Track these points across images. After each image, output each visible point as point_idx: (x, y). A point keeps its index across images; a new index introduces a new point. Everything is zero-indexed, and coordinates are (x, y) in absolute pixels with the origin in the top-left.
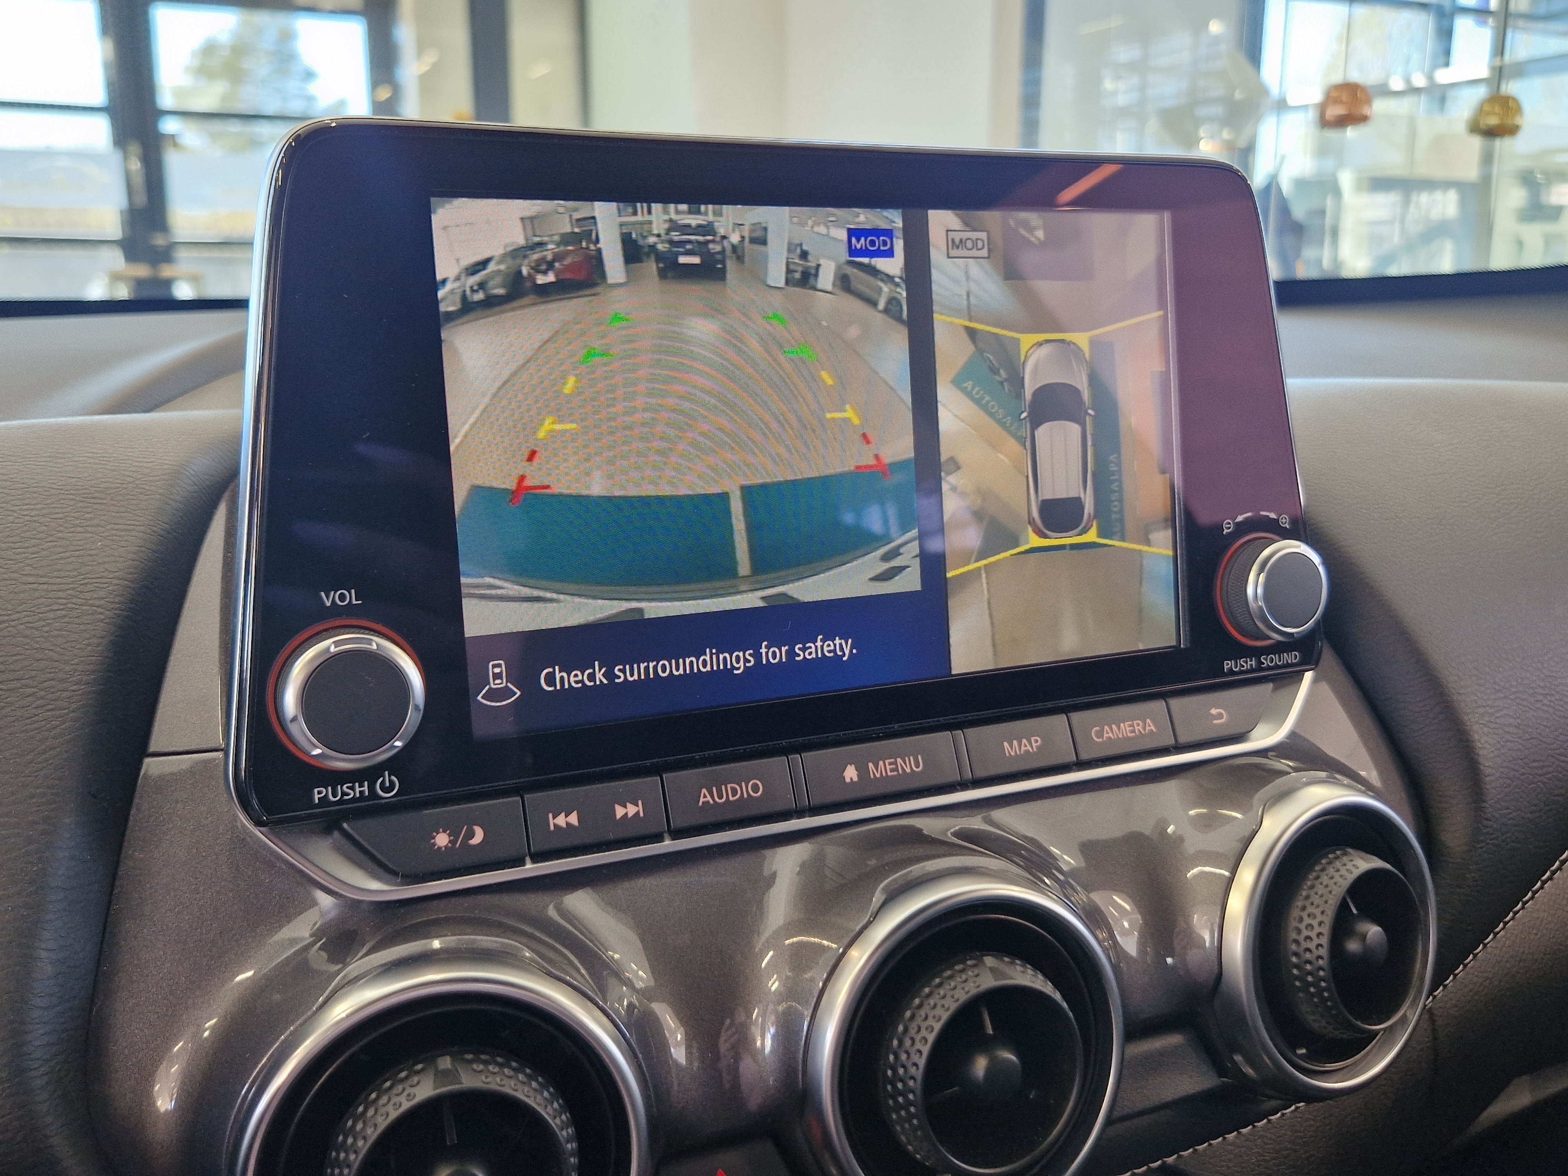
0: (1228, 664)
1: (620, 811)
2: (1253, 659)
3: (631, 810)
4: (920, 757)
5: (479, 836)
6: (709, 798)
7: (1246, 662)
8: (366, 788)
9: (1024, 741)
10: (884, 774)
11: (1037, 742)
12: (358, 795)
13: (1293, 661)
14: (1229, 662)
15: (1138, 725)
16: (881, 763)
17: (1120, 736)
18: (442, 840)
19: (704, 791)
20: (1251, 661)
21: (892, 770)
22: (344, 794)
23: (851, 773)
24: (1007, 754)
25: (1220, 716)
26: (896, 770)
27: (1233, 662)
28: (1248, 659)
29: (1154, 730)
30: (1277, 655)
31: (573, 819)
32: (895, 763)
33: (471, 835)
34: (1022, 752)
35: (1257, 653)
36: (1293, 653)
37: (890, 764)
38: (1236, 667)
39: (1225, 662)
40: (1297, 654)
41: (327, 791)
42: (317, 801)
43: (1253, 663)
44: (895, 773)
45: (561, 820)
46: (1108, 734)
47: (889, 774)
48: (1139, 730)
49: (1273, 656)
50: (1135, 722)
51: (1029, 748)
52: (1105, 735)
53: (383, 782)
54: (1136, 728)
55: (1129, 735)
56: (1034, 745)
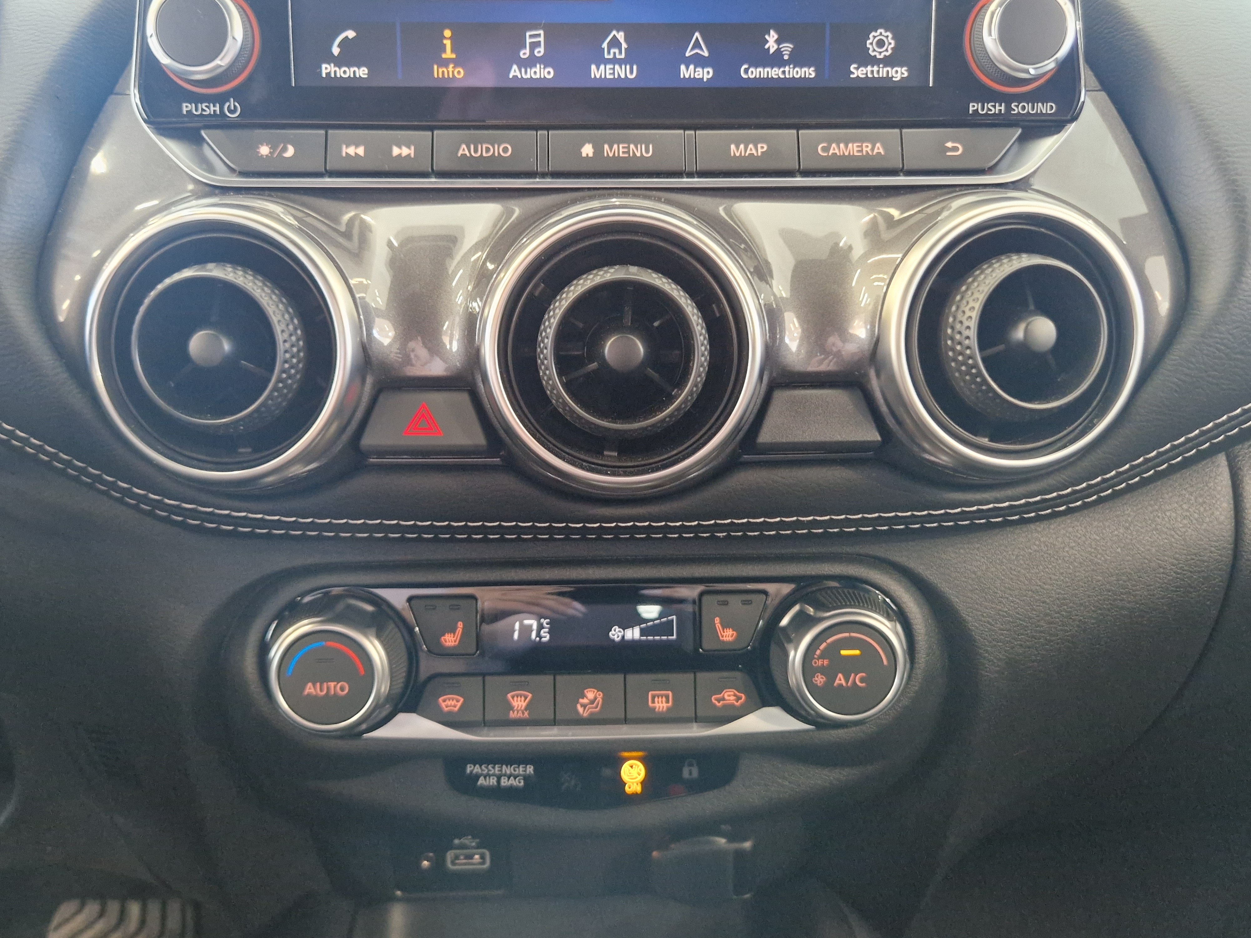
0: (974, 106)
1: (396, 151)
2: (1003, 104)
3: (405, 151)
4: (651, 146)
5: (290, 152)
6: (467, 152)
7: (994, 107)
8: (217, 109)
9: (751, 146)
10: (616, 155)
11: (762, 148)
12: (212, 113)
13: (1049, 112)
14: (976, 105)
15: (867, 146)
16: (615, 146)
17: (847, 154)
18: (264, 150)
19: (464, 146)
20: (1001, 106)
21: (623, 152)
22: (203, 110)
23: (588, 150)
24: (732, 154)
25: (955, 149)
26: (628, 152)
27: (980, 104)
28: (997, 104)
29: (883, 153)
30: (1030, 104)
31: (361, 151)
32: (628, 148)
33: (285, 149)
34: (747, 154)
35: (1008, 99)
36: (1049, 104)
37: (623, 148)
38: (983, 109)
39: (971, 105)
40: (1053, 105)
41: (192, 107)
42: (185, 113)
43: (1003, 108)
44: (626, 155)
45: (351, 151)
46: (834, 149)
47: (621, 155)
48: (867, 151)
49: (1026, 105)
50: (864, 145)
51: (754, 152)
52: (831, 152)
53: (229, 106)
54: (865, 149)
55: (856, 154)
56: (760, 150)
